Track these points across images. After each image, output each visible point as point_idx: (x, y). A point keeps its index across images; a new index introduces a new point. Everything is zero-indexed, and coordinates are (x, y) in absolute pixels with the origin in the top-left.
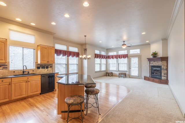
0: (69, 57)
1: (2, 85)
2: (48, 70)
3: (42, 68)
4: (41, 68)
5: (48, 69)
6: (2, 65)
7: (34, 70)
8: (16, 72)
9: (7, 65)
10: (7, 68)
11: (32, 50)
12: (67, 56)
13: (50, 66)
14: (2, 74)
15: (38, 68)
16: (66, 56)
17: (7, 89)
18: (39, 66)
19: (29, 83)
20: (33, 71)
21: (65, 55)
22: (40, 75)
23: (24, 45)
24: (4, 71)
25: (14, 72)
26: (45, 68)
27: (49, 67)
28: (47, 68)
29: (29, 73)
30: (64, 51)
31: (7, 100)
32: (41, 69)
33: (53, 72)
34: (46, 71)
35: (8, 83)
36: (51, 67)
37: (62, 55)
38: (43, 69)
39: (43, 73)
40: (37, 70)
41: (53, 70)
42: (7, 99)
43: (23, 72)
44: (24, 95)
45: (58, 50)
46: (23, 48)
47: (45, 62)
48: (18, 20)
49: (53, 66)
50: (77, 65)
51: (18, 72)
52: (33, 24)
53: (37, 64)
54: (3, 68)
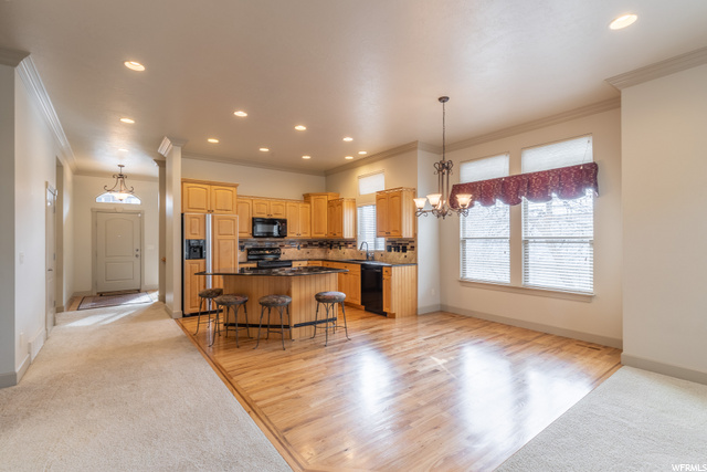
2: (405, 256)
4: (393, 249)
9: (356, 242)
10: (356, 246)
15: (389, 249)
18: (390, 244)
20: (381, 254)
22: (360, 265)
26: (401, 251)
27: (408, 247)
28: (404, 250)
34: (401, 257)
36: (412, 248)
38: (397, 254)
40: (387, 253)
43: (367, 256)
49: (417, 246)
53: (387, 240)
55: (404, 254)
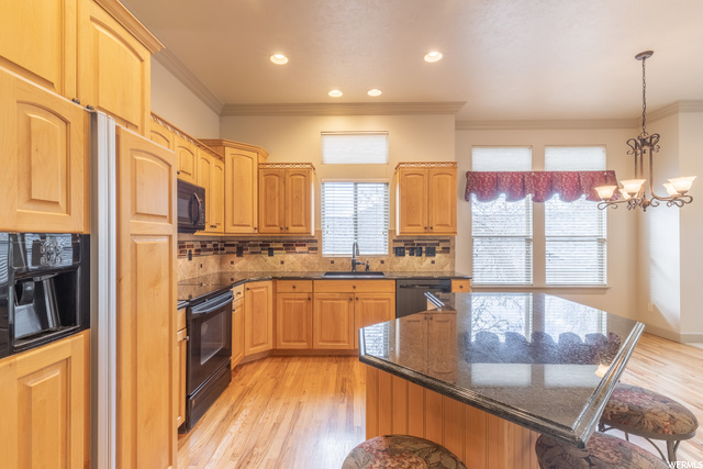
0: (546, 203)
1: (295, 299)
2: (433, 262)
3: (412, 254)
4: (407, 251)
5: (433, 259)
6: (308, 242)
7: (384, 259)
8: (336, 261)
9: (316, 241)
10: (316, 249)
11: (381, 188)
12: (535, 199)
13: (442, 245)
14: (307, 267)
15: (399, 252)
16: (530, 196)
17: (304, 313)
18: (402, 245)
19: (359, 305)
20: (382, 262)
21: (523, 195)
22: (394, 282)
23: (356, 175)
24: (311, 257)
25: (332, 262)
26: (424, 255)
27: (438, 249)
28: (431, 252)
29: (368, 267)
30: (517, 173)
31: (303, 346)
32: (407, 255)
33: (454, 272)
34: (425, 264)
35: (306, 296)
36: (446, 250)
37: (503, 196)
38: (416, 259)
39: (416, 275)
40: (395, 259)
41: (453, 265)
42: (302, 341)
43: (354, 264)
44: (344, 342)
45: (484, 173)
46: (356, 184)
47: (417, 231)
48: (335, 94)
49: (454, 247)
50: (601, 241)
51: (342, 265)
52: (375, 93)
53: (395, 238)
54: (310, 249)
55: (429, 260)
